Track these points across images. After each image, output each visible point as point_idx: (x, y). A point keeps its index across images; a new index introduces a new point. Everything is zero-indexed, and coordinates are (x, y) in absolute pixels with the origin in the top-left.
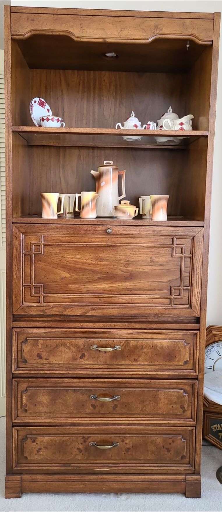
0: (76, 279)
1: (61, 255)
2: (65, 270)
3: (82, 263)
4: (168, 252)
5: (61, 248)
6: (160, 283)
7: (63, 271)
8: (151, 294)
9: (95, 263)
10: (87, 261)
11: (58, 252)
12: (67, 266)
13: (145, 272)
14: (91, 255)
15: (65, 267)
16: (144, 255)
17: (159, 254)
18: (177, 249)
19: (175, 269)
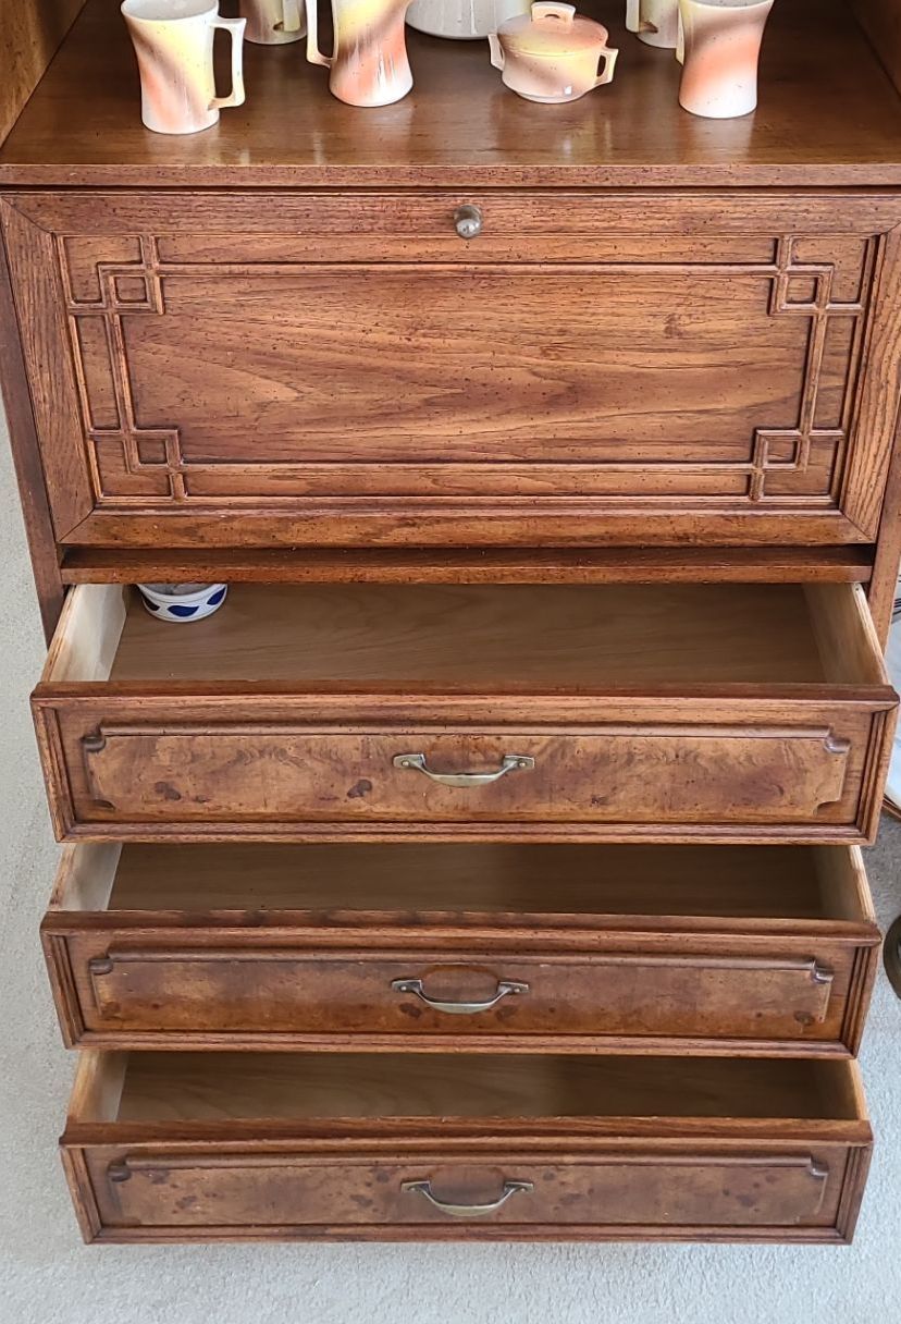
0: (324, 408)
1: (248, 313)
2: (275, 373)
3: (345, 342)
4: (752, 296)
5: (243, 286)
6: (704, 418)
7: (261, 377)
8: (666, 457)
9: (410, 343)
10: (371, 337)
11: (233, 300)
12: (279, 356)
13: (639, 376)
14: (385, 314)
15: (270, 361)
16: (635, 311)
17: (708, 302)
18: (795, 284)
19: (778, 363)
